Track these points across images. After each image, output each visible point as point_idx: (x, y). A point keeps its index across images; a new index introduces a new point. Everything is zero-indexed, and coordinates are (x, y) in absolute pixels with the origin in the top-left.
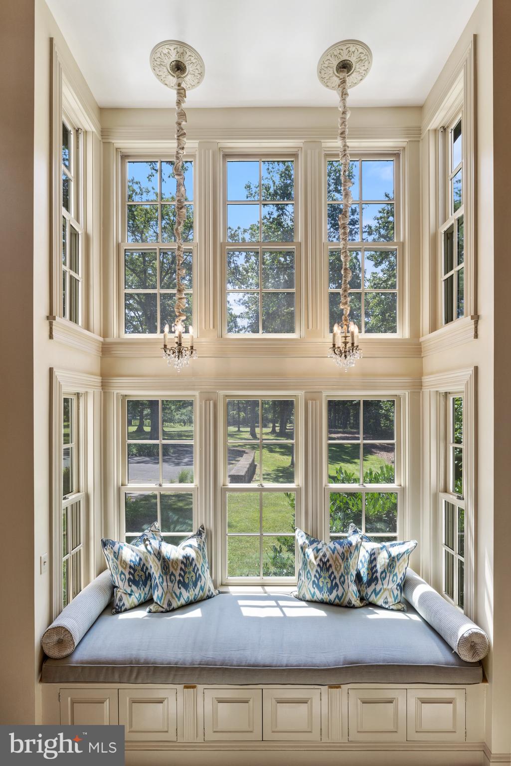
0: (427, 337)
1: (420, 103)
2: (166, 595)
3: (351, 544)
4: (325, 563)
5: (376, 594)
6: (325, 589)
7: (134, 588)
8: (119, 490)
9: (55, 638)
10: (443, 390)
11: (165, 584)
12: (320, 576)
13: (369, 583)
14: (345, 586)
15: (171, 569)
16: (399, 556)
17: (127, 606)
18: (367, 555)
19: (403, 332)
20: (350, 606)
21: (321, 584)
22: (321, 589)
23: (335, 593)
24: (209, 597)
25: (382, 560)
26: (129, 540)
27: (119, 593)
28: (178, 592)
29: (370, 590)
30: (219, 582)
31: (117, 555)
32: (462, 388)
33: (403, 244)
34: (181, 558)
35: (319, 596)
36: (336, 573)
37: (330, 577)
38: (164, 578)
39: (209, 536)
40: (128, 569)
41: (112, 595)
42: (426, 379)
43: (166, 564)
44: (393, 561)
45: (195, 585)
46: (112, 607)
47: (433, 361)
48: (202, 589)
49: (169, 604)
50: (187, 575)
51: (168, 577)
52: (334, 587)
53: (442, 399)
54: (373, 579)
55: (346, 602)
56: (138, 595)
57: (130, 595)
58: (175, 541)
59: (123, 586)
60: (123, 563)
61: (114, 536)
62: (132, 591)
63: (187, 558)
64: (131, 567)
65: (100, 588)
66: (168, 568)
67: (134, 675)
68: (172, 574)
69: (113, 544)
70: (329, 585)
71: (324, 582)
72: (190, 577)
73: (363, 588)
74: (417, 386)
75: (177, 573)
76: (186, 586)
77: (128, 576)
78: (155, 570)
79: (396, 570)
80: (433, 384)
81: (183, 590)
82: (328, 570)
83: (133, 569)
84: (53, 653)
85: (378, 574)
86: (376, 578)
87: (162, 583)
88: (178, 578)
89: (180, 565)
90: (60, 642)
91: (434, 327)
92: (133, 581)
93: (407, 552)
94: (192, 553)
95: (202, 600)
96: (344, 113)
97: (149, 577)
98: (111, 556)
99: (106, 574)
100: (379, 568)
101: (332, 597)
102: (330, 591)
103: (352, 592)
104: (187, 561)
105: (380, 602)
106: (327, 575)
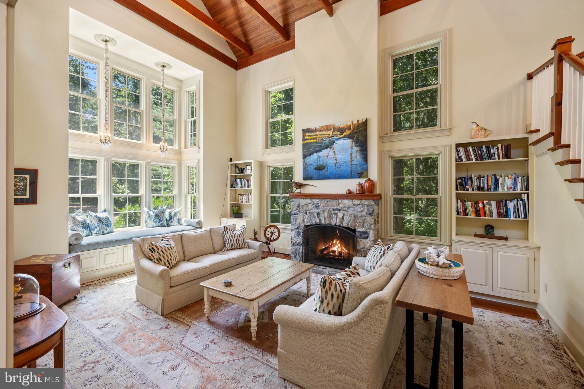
0: (183, 149)
1: (182, 79)
2: (101, 229)
3: (164, 209)
4: (157, 215)
5: (172, 222)
6: (157, 222)
7: (84, 229)
10: (188, 165)
11: (100, 225)
12: (156, 219)
13: (169, 220)
15: (102, 221)
16: (178, 212)
18: (168, 214)
19: (176, 146)
21: (156, 221)
22: (156, 223)
23: (160, 223)
25: (173, 213)
28: (106, 228)
29: (170, 222)
31: (74, 218)
32: (195, 165)
33: (176, 120)
34: (105, 217)
35: (155, 225)
36: (161, 217)
37: (159, 218)
38: (100, 224)
40: (81, 223)
42: (183, 162)
44: (176, 213)
47: (184, 157)
49: (103, 232)
50: (108, 223)
51: (101, 223)
53: (188, 168)
55: (164, 226)
56: (86, 233)
57: (83, 232)
62: (84, 231)
64: (81, 222)
66: (101, 220)
67: (108, 245)
68: (103, 222)
70: (159, 221)
73: (168, 222)
74: (180, 164)
75: (105, 222)
77: (81, 226)
79: (177, 215)
80: (185, 163)
81: (107, 227)
82: (158, 216)
83: (83, 223)
85: (172, 217)
86: (172, 218)
87: (99, 225)
88: (105, 223)
89: (105, 219)
90: (76, 239)
91: (185, 148)
92: (84, 227)
93: (179, 210)
96: (163, 80)
100: (172, 216)
101: (160, 224)
102: (159, 223)
103: (165, 223)
105: (173, 224)
106: (158, 218)
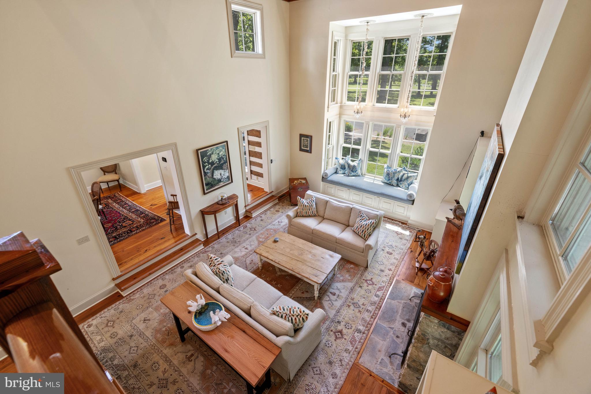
2: (348, 173)
5: (401, 184)
8: (341, 145)
9: (325, 174)
14: (392, 180)
16: (410, 177)
17: (340, 173)
20: (392, 185)
22: (386, 180)
24: (359, 176)
25: (405, 176)
26: (342, 159)
27: (338, 170)
28: (351, 173)
30: (363, 174)
31: (338, 162)
35: (385, 181)
36: (391, 177)
37: (389, 177)
38: (348, 169)
39: (362, 161)
41: (337, 170)
43: (349, 166)
44: (408, 177)
45: (355, 172)
46: (336, 173)
48: (357, 173)
49: (349, 175)
52: (389, 180)
54: (401, 181)
56: (342, 171)
57: (340, 171)
58: (353, 161)
59: (339, 169)
60: (340, 164)
61: (339, 157)
63: (354, 165)
65: (334, 168)
69: (338, 159)
71: (387, 178)
72: (354, 170)
73: (398, 182)
75: (351, 168)
76: (353, 172)
78: (347, 167)
79: (409, 180)
82: (389, 175)
83: (342, 166)
84: (324, 177)
85: (403, 180)
88: (352, 170)
90: (326, 175)
92: (341, 168)
93: (414, 176)
94: (356, 164)
95: (357, 176)
97: (345, 168)
98: (337, 162)
99: (336, 165)
100: (404, 178)
101: (388, 182)
103: (394, 182)
104: (354, 166)
105: (401, 186)
